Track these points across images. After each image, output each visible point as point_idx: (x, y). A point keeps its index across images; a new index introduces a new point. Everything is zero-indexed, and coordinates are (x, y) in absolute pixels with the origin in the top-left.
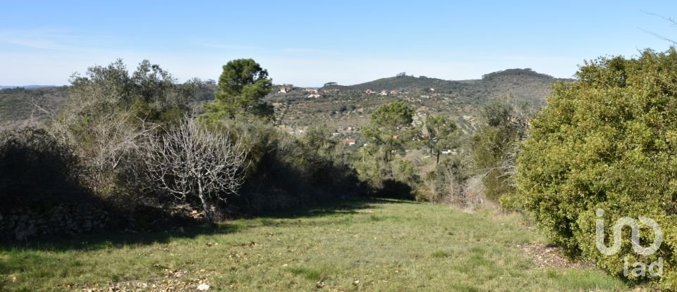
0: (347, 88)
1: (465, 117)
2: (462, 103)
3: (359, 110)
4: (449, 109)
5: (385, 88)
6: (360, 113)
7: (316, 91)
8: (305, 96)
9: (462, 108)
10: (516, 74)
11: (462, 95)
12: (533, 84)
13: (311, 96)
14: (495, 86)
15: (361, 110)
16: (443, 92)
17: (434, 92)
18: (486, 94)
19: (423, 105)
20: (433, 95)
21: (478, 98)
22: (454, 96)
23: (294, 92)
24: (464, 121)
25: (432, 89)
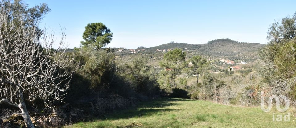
0: (148, 49)
2: (199, 54)
3: (154, 58)
5: (165, 48)
6: (154, 60)
7: (134, 50)
8: (130, 53)
10: (222, 41)
11: (199, 51)
12: (230, 45)
13: (132, 52)
14: (213, 47)
15: (155, 58)
16: (191, 50)
17: (187, 49)
18: (209, 50)
20: (187, 51)
21: (206, 52)
22: (196, 51)
23: (125, 51)
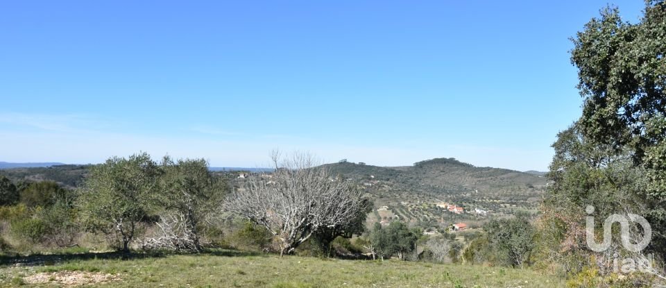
1: (403, 203)
2: (399, 190)
4: (389, 196)
9: (400, 195)
10: (442, 163)
11: (398, 182)
12: (457, 172)
13: (270, 182)
14: (424, 174)
16: (382, 179)
17: (374, 179)
18: (417, 180)
19: (367, 192)
20: (374, 182)
21: (412, 185)
22: (391, 183)
24: (403, 207)
25: (373, 177)
